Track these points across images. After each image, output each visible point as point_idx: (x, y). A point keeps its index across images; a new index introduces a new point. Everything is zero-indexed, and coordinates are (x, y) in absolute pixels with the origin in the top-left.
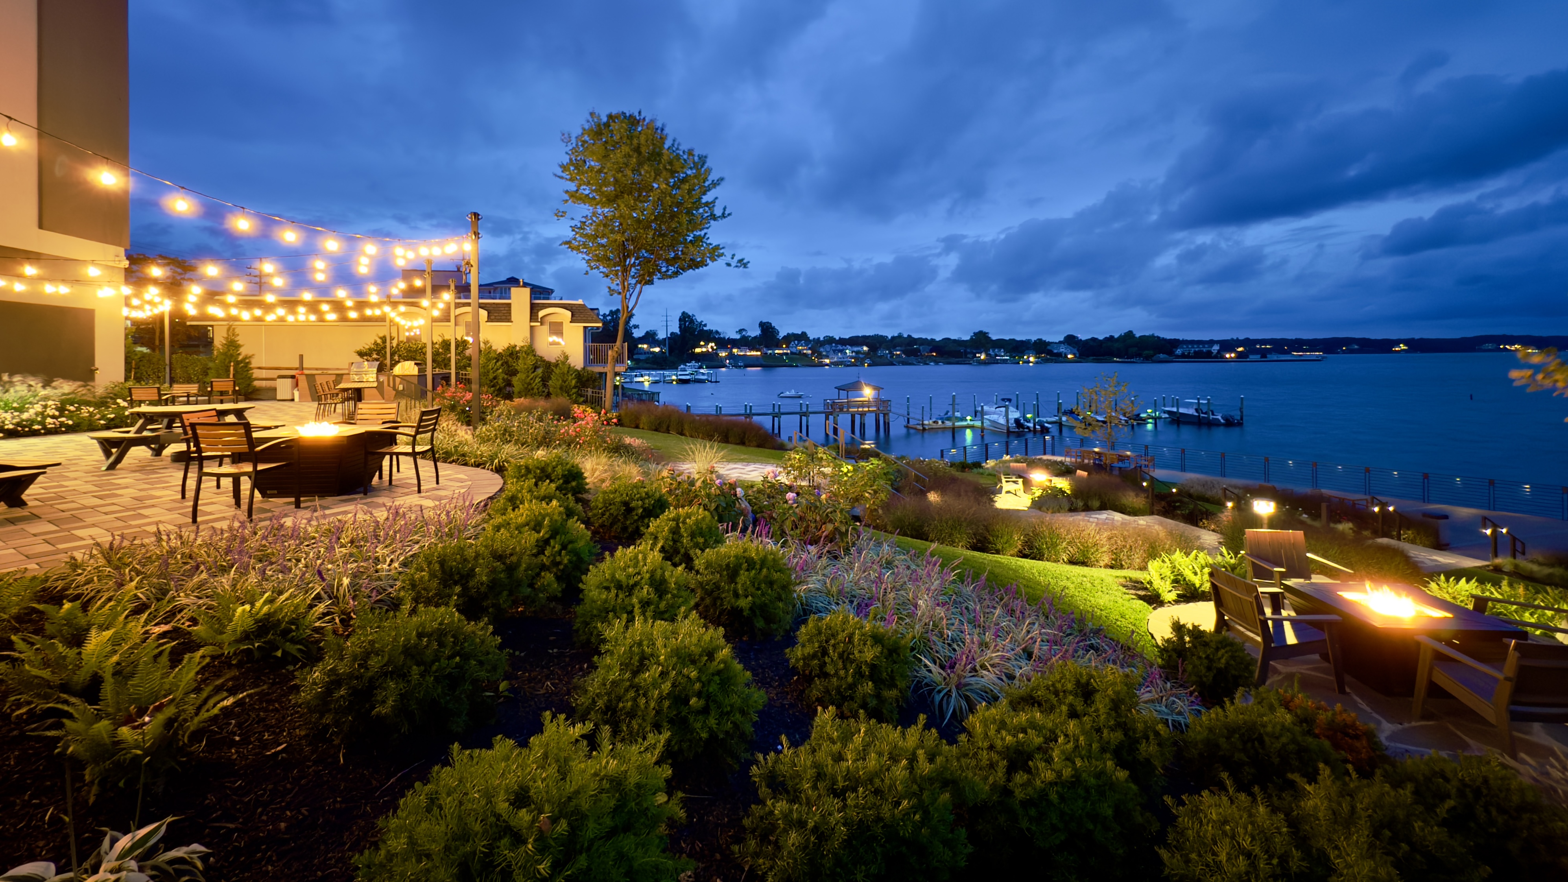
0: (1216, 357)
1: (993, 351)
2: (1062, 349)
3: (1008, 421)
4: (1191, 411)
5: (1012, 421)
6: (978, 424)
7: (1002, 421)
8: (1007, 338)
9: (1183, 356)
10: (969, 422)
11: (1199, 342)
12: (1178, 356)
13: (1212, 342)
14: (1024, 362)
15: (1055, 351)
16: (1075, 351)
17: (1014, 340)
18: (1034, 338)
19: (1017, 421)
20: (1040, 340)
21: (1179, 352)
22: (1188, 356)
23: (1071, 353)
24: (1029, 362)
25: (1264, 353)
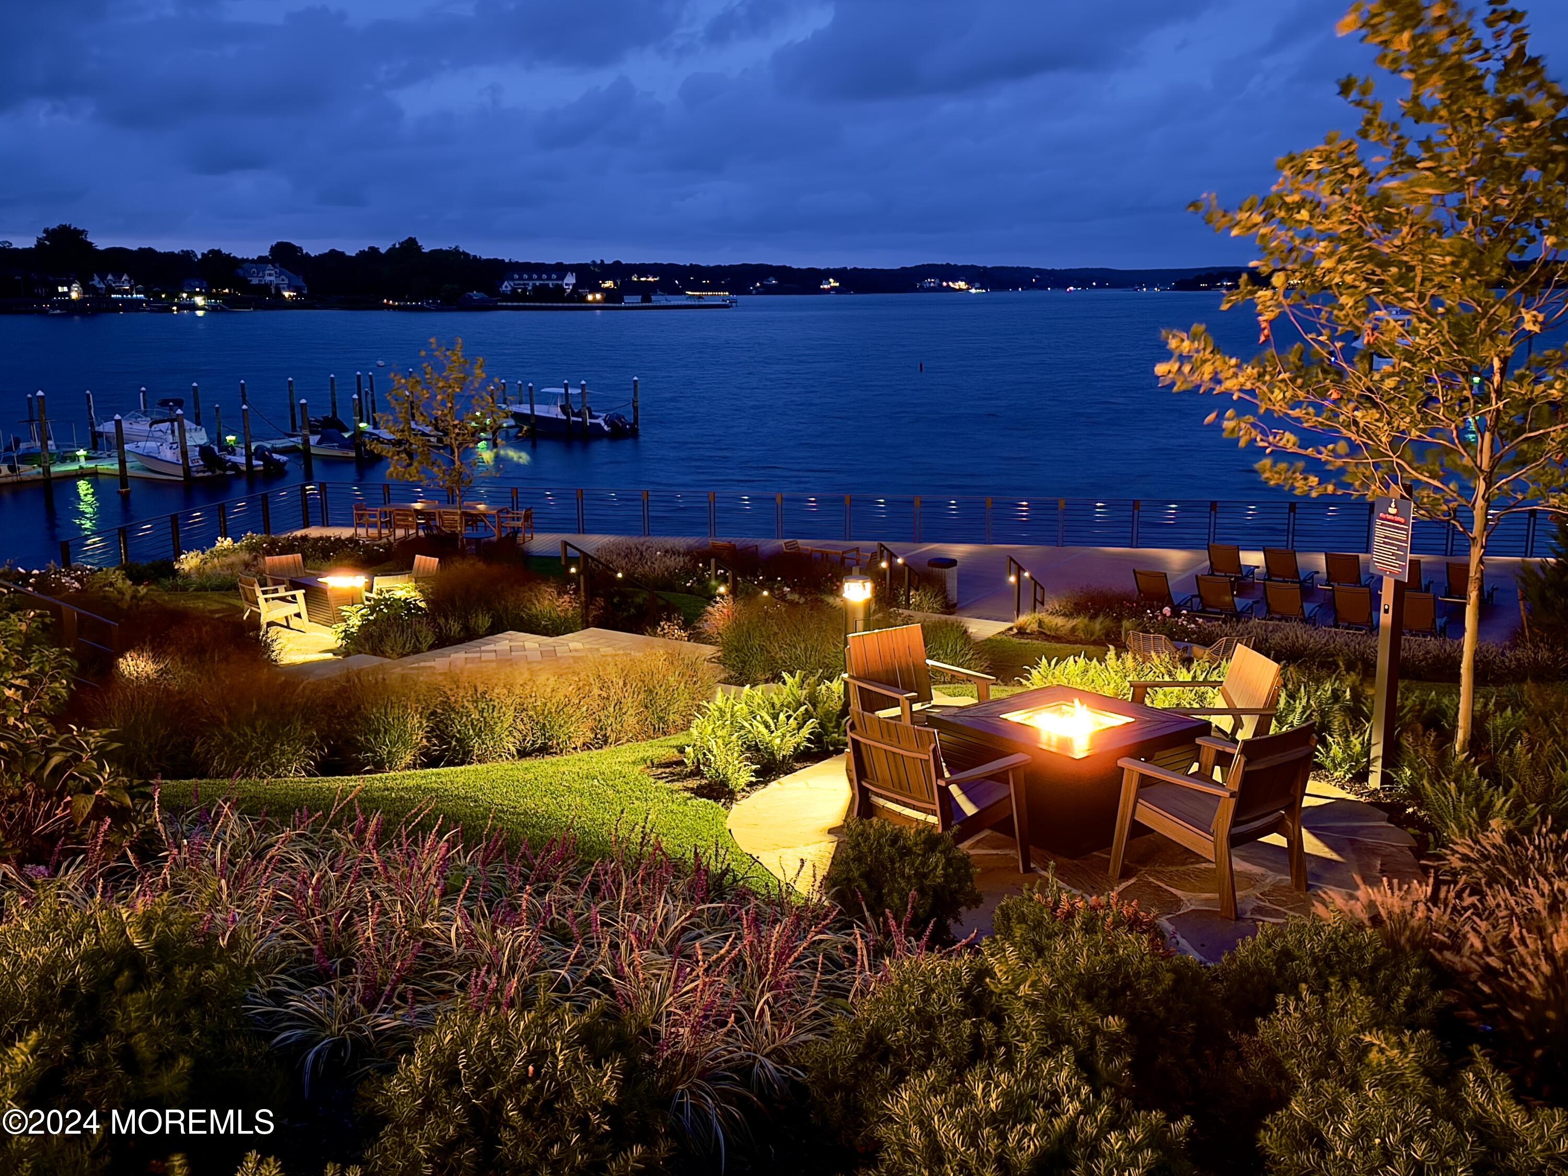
0: (570, 298)
1: (103, 278)
2: (270, 277)
3: (184, 454)
4: (555, 412)
5: (194, 454)
6: (109, 466)
7: (168, 454)
8: (133, 245)
9: (514, 296)
10: (83, 463)
11: (540, 268)
12: (505, 297)
13: (561, 269)
14: (181, 307)
15: (255, 281)
16: (300, 282)
17: (150, 250)
18: (200, 249)
19: (205, 451)
20: (216, 253)
21: (506, 287)
22: (523, 297)
23: (289, 289)
24: (195, 307)
25: (646, 291)
